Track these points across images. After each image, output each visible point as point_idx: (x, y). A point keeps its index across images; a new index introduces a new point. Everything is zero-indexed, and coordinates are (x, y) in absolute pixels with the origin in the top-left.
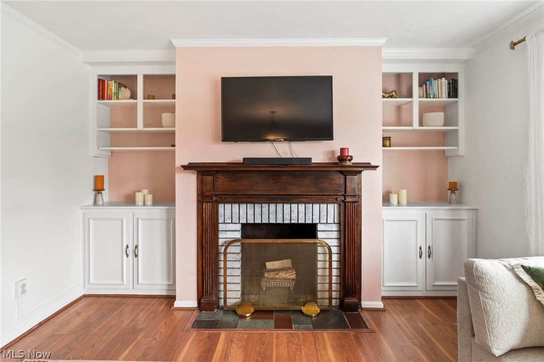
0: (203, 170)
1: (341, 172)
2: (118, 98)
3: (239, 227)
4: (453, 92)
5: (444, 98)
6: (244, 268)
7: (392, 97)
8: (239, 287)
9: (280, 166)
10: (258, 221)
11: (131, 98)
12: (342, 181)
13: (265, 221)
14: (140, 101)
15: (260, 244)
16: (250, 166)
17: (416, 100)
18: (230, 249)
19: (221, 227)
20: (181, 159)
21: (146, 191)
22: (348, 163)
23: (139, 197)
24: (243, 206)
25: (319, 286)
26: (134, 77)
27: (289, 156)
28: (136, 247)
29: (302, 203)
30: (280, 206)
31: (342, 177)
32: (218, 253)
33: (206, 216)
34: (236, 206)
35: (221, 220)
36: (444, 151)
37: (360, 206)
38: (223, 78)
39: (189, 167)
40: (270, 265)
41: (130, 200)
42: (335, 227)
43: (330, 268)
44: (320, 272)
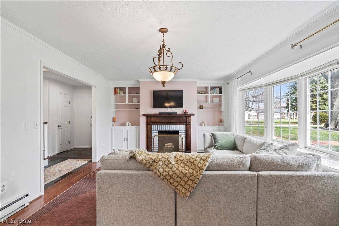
0: (147, 116)
1: (186, 116)
2: (120, 94)
3: (157, 132)
4: (221, 92)
5: (218, 94)
6: (158, 143)
7: (203, 93)
8: (157, 148)
9: (169, 114)
10: (163, 130)
11: (123, 94)
12: (186, 119)
13: (165, 130)
14: (127, 95)
15: (163, 136)
16: (161, 115)
17: (209, 95)
18: (155, 138)
19: (152, 132)
20: (141, 113)
21: (129, 122)
22: (187, 114)
23: (127, 124)
24: (159, 126)
25: (180, 148)
26: (125, 88)
27: (171, 112)
28: (127, 138)
29: (175, 125)
30: (169, 126)
31: (186, 118)
32: (151, 139)
33: (148, 128)
34: (156, 126)
35: (152, 130)
36: (220, 110)
37: (191, 125)
38: (153, 91)
39: (144, 115)
40: (166, 144)
41: (124, 125)
42: (184, 132)
43: (183, 143)
44: (180, 144)
